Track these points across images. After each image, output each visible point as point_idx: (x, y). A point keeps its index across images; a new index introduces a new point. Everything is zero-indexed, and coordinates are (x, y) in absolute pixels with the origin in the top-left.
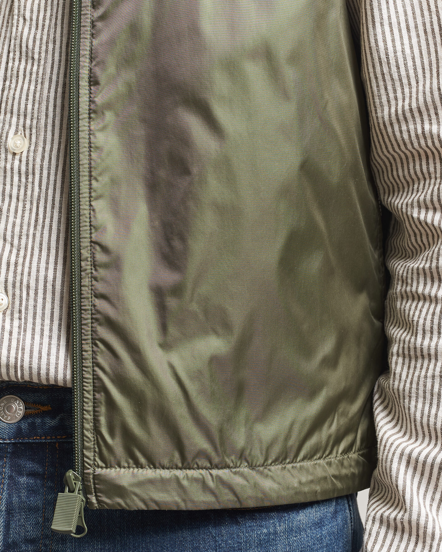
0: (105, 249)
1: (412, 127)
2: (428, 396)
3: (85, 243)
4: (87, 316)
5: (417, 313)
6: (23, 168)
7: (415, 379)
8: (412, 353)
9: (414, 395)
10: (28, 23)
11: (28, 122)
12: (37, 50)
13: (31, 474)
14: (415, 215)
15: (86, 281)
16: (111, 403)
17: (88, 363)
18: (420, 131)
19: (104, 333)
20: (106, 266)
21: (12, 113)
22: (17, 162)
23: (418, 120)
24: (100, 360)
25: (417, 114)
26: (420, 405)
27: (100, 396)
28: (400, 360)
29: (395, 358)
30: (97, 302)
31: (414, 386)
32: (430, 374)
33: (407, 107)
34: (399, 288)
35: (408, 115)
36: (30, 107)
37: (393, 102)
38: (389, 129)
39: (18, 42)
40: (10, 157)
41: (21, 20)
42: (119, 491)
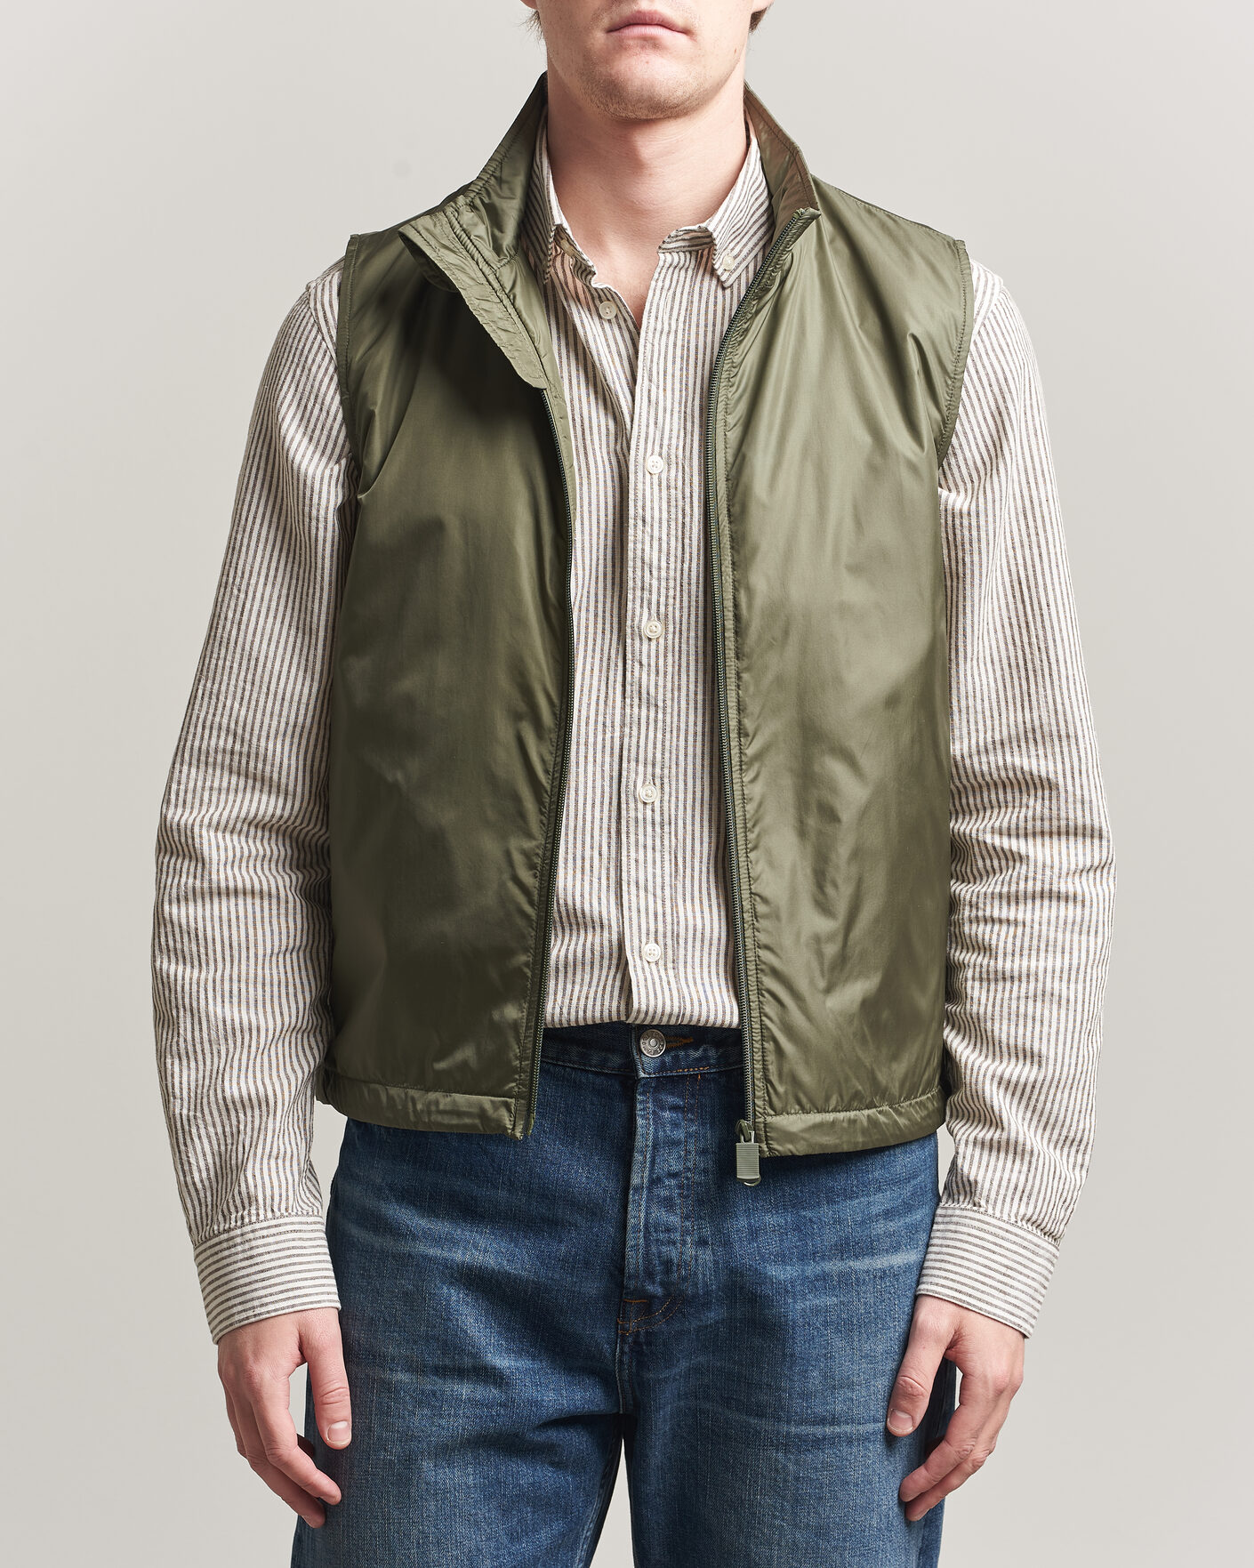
0: (765, 900)
1: (992, 758)
2: (1013, 1017)
3: (746, 895)
4: (751, 966)
5: (994, 937)
6: (658, 819)
7: (998, 1002)
8: (992, 976)
9: (997, 1017)
10: (645, 669)
11: (658, 771)
12: (660, 697)
13: (673, 1108)
14: (989, 841)
15: (749, 933)
16: (779, 1051)
17: (755, 1014)
18: (1001, 763)
19: (769, 982)
20: (766, 916)
21: (637, 761)
22: (649, 813)
23: (999, 752)
24: (767, 1009)
25: (998, 746)
26: (1005, 1027)
27: (769, 1046)
28: (977, 984)
30: (762, 953)
31: (997, 1008)
32: (1015, 995)
33: (989, 740)
34: (967, 913)
35: (990, 747)
36: (659, 756)
37: (973, 734)
38: (967, 762)
39: (636, 688)
40: (640, 806)
41: (637, 665)
42: (789, 1137)
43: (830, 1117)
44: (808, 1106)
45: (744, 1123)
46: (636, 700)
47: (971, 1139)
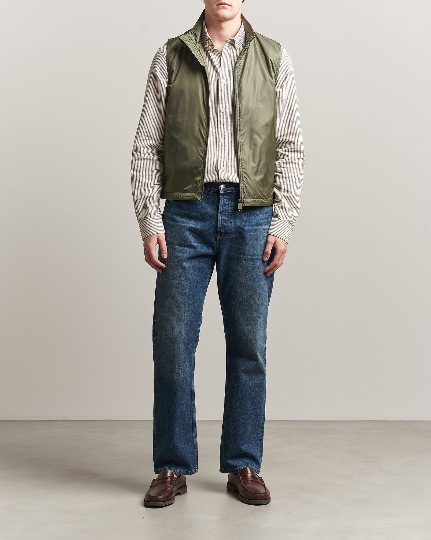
0: (244, 160)
1: (283, 138)
3: (240, 159)
4: (241, 172)
5: (282, 170)
6: (224, 145)
8: (282, 177)
10: (221, 118)
11: (224, 136)
13: (226, 198)
14: (282, 152)
15: (241, 166)
16: (246, 187)
17: (242, 180)
18: (285, 139)
19: (244, 175)
20: (244, 163)
21: (220, 134)
22: (222, 144)
23: (284, 136)
24: (244, 180)
27: (244, 186)
28: (279, 179)
29: (278, 179)
30: (243, 169)
33: (283, 134)
34: (277, 166)
35: (283, 136)
36: (224, 133)
37: (280, 133)
38: (278, 138)
39: (220, 121)
40: (221, 142)
41: (220, 117)
42: (248, 203)
43: (255, 199)
44: (251, 197)
45: (240, 200)
46: (220, 123)
47: (278, 206)
